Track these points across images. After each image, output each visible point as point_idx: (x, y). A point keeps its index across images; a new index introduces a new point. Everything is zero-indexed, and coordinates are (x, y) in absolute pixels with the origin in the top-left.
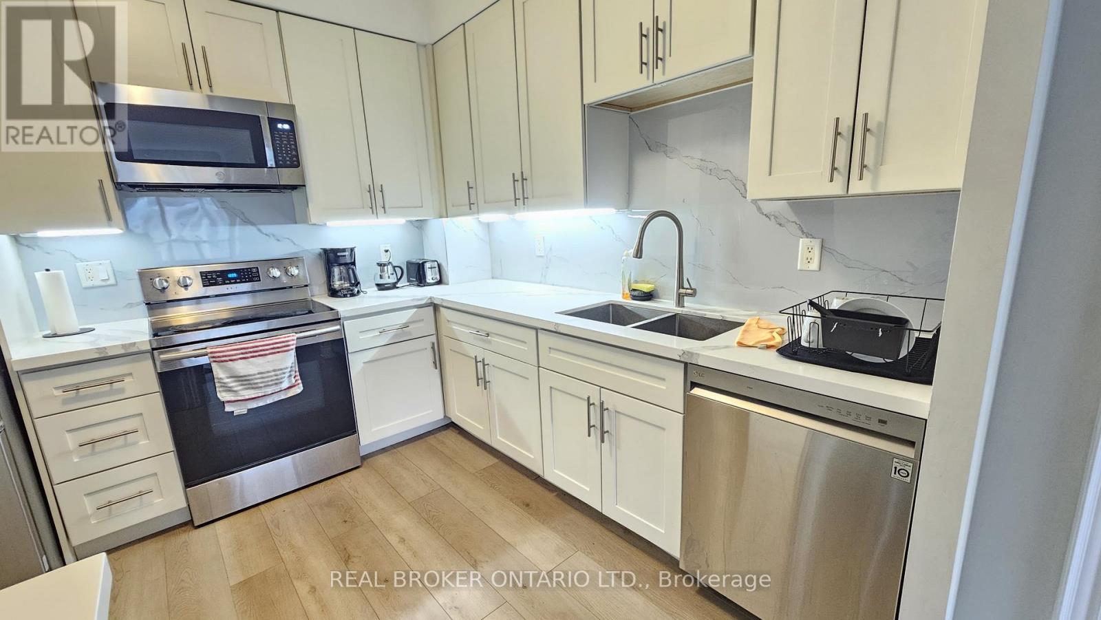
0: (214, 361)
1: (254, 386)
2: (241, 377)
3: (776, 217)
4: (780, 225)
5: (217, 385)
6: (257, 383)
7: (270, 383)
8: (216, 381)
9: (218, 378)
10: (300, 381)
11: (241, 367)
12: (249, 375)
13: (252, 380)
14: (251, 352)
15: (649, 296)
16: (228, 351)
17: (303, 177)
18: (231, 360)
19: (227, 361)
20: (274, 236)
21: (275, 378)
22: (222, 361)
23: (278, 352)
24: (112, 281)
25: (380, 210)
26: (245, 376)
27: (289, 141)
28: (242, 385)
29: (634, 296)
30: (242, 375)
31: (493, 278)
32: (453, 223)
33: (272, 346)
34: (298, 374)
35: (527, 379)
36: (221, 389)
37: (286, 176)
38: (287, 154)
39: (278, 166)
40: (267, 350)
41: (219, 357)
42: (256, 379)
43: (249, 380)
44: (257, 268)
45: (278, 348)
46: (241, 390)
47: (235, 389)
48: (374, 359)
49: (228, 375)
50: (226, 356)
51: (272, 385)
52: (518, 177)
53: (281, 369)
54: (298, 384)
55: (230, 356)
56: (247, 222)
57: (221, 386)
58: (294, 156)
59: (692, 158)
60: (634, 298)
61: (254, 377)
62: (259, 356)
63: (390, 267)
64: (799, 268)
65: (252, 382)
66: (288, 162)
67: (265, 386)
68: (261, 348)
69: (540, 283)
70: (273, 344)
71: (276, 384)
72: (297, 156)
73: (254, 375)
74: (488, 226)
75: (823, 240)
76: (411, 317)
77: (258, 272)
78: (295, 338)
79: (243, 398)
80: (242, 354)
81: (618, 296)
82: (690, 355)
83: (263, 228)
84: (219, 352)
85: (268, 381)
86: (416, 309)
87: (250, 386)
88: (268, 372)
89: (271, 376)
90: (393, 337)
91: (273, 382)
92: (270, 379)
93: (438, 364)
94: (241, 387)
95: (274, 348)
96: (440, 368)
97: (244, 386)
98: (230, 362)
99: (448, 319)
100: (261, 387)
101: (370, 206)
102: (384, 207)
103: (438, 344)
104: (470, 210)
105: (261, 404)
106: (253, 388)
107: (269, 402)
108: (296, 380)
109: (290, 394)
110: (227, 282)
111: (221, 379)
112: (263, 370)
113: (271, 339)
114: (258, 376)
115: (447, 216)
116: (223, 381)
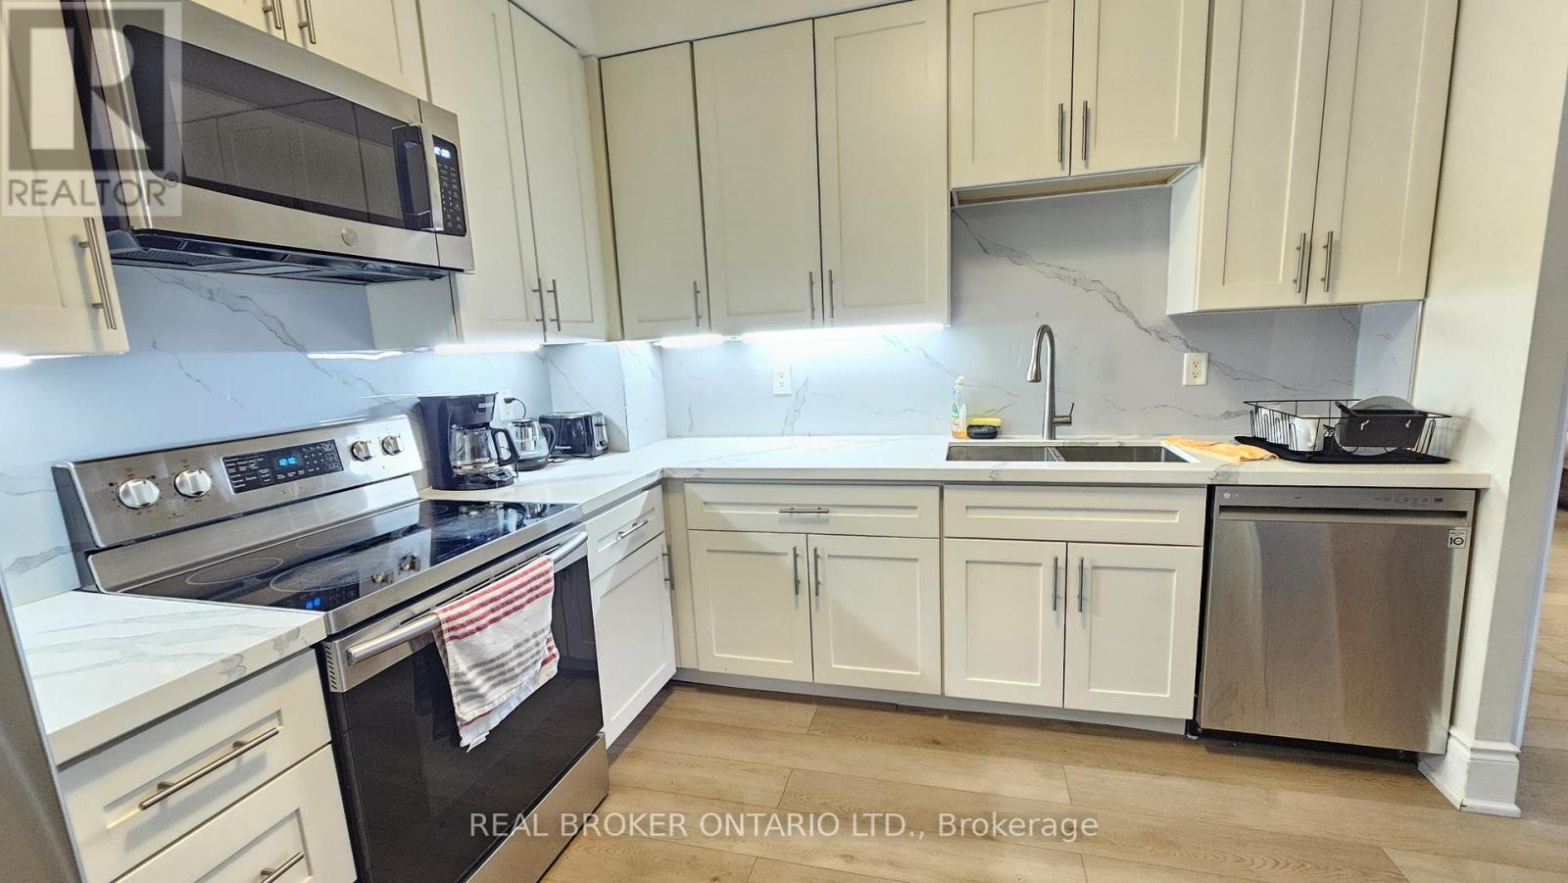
0: (451, 638)
1: (508, 676)
2: (492, 661)
3: (1157, 332)
4: (1162, 339)
5: (454, 690)
6: (512, 669)
7: (529, 663)
8: (452, 681)
9: (456, 675)
10: (555, 650)
11: (493, 641)
12: (502, 655)
13: (507, 663)
14: (503, 605)
15: (991, 432)
16: (474, 609)
17: (469, 253)
18: (479, 629)
19: (472, 633)
20: (338, 373)
21: (530, 652)
22: (466, 635)
23: (537, 597)
25: (551, 326)
26: (498, 658)
27: (449, 183)
28: (489, 679)
29: (977, 434)
30: (494, 656)
31: (668, 437)
32: (631, 347)
33: (528, 587)
35: (916, 560)
36: (459, 698)
38: (448, 207)
39: (445, 230)
40: (523, 595)
41: (462, 626)
42: (511, 660)
43: (503, 665)
44: (333, 442)
45: (537, 587)
46: (489, 691)
47: (482, 691)
48: (610, 588)
49: (470, 664)
50: (471, 622)
51: (527, 669)
52: (817, 277)
53: (540, 633)
54: (554, 656)
55: (476, 620)
56: (289, 343)
57: (460, 691)
58: (458, 213)
59: (1048, 265)
60: (970, 436)
61: (508, 657)
62: (516, 609)
63: (537, 428)
64: (1184, 383)
65: (506, 668)
66: (450, 225)
67: (524, 671)
68: (516, 593)
69: (782, 435)
70: (529, 581)
71: (531, 664)
72: (463, 214)
73: (511, 651)
75: (1209, 354)
76: (644, 506)
77: (334, 451)
78: (550, 564)
79: (489, 709)
80: (493, 611)
82: (1226, 475)
83: (315, 356)
84: (461, 615)
85: (525, 661)
86: (645, 493)
87: (501, 678)
88: (527, 641)
89: (531, 649)
90: (629, 546)
91: (533, 661)
92: (529, 655)
93: (671, 581)
94: (488, 685)
95: (531, 590)
96: (672, 587)
97: (496, 681)
98: (477, 633)
99: (707, 500)
100: (517, 675)
101: (540, 317)
102: (558, 320)
103: (669, 548)
104: (698, 325)
105: (505, 713)
106: (505, 681)
107: (514, 705)
108: (550, 649)
109: (543, 680)
110: (281, 477)
111: (463, 674)
112: (519, 639)
113: (526, 573)
114: (514, 653)
115: (623, 338)
116: (465, 679)
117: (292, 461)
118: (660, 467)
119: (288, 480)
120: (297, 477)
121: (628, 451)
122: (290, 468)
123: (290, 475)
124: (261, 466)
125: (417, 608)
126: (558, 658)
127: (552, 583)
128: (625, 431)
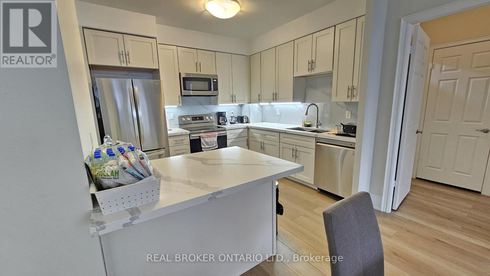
0: (202, 138)
1: (209, 145)
2: (206, 142)
3: (341, 106)
4: (342, 108)
9: (202, 142)
11: (207, 140)
15: (309, 126)
16: (204, 135)
17: (218, 93)
20: (206, 108)
24: (173, 118)
25: (234, 102)
27: (216, 84)
34: (217, 143)
35: (276, 146)
37: (214, 93)
38: (215, 87)
40: (212, 136)
43: (208, 143)
44: (203, 116)
45: (214, 136)
47: (205, 145)
48: (232, 142)
49: (204, 141)
52: (274, 93)
54: (217, 146)
56: (201, 104)
57: (202, 144)
59: (321, 90)
60: (305, 126)
62: (210, 137)
63: (234, 118)
64: (346, 118)
66: (215, 89)
67: (211, 145)
69: (277, 123)
71: (213, 145)
72: (217, 88)
74: (262, 106)
75: (351, 112)
76: (242, 131)
77: (203, 118)
79: (206, 147)
80: (207, 136)
81: (301, 126)
83: (204, 106)
86: (243, 129)
88: (212, 141)
89: (212, 143)
90: (237, 136)
93: (248, 144)
98: (205, 138)
99: (253, 132)
103: (247, 139)
107: (210, 149)
115: (251, 103)
117: (198, 118)
121: (250, 123)
124: (195, 118)
125: (199, 134)
127: (217, 136)
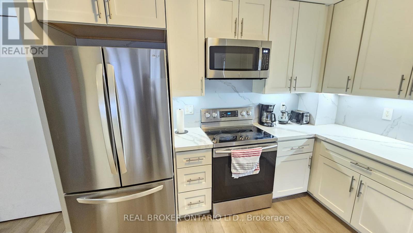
0: (233, 156)
1: (244, 168)
2: (241, 164)
5: (232, 166)
7: (250, 168)
8: (232, 164)
9: (233, 163)
10: (259, 168)
11: (242, 160)
12: (243, 164)
13: (244, 166)
14: (246, 154)
16: (239, 153)
17: (268, 74)
18: (239, 157)
19: (237, 157)
20: (244, 97)
21: (252, 166)
22: (236, 157)
23: (255, 155)
24: (193, 113)
25: (292, 89)
26: (242, 164)
27: (266, 58)
28: (240, 167)
31: (335, 123)
32: (323, 95)
33: (253, 153)
34: (259, 165)
36: (233, 168)
38: (265, 64)
39: (261, 70)
40: (252, 154)
41: (235, 155)
42: (245, 166)
43: (243, 166)
44: (238, 111)
45: (256, 153)
46: (239, 169)
47: (237, 169)
48: (285, 161)
49: (236, 163)
50: (237, 155)
51: (250, 169)
52: (406, 77)
53: (255, 163)
54: (258, 169)
55: (239, 155)
56: (236, 91)
57: (233, 167)
58: (267, 65)
62: (249, 156)
63: (286, 113)
65: (244, 167)
66: (264, 68)
67: (248, 169)
68: (249, 153)
69: (382, 135)
70: (254, 152)
71: (252, 169)
72: (268, 65)
73: (245, 164)
74: (339, 97)
76: (305, 143)
77: (238, 113)
78: (262, 150)
79: (239, 173)
80: (243, 154)
83: (240, 93)
84: (236, 153)
85: (249, 167)
86: (307, 139)
87: (243, 168)
88: (250, 163)
89: (251, 166)
91: (251, 168)
92: (250, 167)
93: (311, 166)
94: (239, 168)
95: (254, 154)
96: (310, 168)
97: (241, 168)
98: (238, 158)
99: (327, 148)
100: (246, 169)
101: (289, 87)
102: (295, 87)
103: (312, 157)
104: (346, 91)
105: (244, 175)
106: (243, 169)
107: (246, 175)
108: (258, 168)
109: (255, 173)
110: (227, 116)
111: (234, 164)
112: (248, 162)
113: (253, 150)
114: (246, 165)
115: (321, 92)
116: (234, 165)
117: (230, 113)
118: (315, 134)
119: (228, 117)
120: (230, 117)
121: (314, 125)
122: (229, 115)
123: (229, 116)
124: (225, 114)
125: (230, 148)
126: (259, 170)
127: (260, 154)
128: (315, 119)
